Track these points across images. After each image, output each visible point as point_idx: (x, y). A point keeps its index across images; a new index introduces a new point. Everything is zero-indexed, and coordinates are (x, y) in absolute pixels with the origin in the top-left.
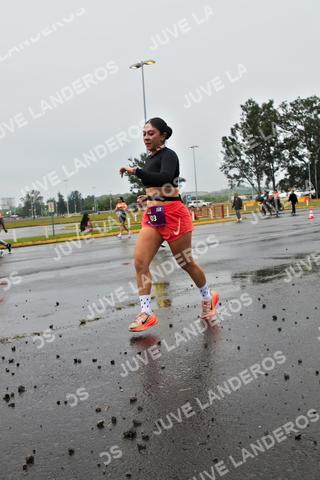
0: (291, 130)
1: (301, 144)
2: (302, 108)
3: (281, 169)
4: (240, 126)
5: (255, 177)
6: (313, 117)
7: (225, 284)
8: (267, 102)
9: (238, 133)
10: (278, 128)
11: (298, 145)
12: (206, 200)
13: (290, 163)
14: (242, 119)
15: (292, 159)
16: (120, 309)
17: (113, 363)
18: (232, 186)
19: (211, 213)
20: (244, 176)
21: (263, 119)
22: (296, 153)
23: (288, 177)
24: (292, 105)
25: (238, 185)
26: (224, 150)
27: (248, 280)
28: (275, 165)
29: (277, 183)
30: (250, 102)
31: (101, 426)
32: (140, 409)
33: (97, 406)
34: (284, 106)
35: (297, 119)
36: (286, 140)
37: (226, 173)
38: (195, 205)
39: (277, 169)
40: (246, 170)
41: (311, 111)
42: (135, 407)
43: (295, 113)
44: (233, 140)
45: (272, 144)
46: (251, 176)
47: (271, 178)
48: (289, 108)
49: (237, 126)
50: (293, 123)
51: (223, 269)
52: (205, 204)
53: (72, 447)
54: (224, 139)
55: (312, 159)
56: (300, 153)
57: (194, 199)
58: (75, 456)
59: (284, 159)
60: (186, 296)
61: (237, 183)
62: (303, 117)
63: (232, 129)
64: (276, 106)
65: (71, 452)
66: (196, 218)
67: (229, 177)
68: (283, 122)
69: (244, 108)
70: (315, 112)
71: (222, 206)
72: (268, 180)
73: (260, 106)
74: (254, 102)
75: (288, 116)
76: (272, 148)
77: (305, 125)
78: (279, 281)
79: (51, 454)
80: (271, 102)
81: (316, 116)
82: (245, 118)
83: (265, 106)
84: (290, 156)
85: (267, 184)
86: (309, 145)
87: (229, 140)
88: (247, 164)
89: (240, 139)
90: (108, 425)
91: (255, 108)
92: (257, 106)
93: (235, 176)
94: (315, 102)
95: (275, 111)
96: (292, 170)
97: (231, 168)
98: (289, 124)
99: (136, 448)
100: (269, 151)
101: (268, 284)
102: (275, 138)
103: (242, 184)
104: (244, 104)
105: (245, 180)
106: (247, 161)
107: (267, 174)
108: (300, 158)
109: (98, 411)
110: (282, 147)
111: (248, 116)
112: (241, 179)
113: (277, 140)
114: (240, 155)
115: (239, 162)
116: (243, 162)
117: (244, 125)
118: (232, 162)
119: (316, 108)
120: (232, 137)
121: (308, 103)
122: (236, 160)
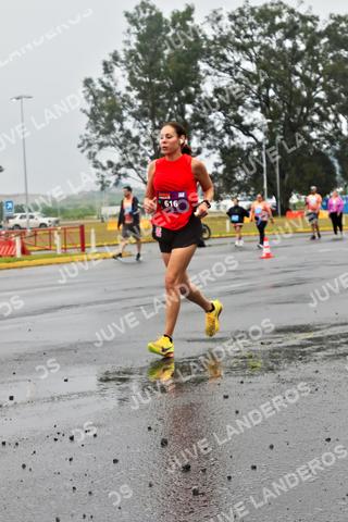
0: (229, 70)
1: (248, 101)
2: (252, 26)
3: (205, 151)
4: (122, 56)
6: (274, 46)
7: (83, 394)
8: (182, 9)
11: (240, 102)
12: (47, 212)
13: (226, 139)
14: (128, 43)
15: (230, 133)
18: (104, 185)
19: (58, 240)
20: (130, 165)
22: (238, 120)
23: (220, 170)
24: (232, 17)
25: (117, 184)
26: (88, 107)
27: (134, 386)
28: (195, 143)
30: (144, 5)
34: (215, 19)
35: (242, 48)
36: (218, 91)
37: (92, 156)
38: (22, 223)
39: (199, 152)
40: (134, 153)
41: (273, 29)
43: (238, 36)
44: (107, 87)
45: (189, 99)
46: (144, 164)
48: (226, 24)
49: (115, 57)
50: (234, 56)
51: (80, 362)
52: (45, 220)
54: (88, 83)
55: (270, 134)
56: (247, 121)
57: (19, 209)
59: (214, 131)
61: (113, 179)
62: (252, 44)
63: (105, 64)
66: (24, 251)
67: (97, 165)
68: (213, 51)
69: (133, 22)
70: (279, 35)
71: (82, 227)
73: (167, 16)
74: (152, 8)
75: (224, 41)
76: (189, 108)
77: (258, 62)
80: (190, 11)
81: (280, 43)
82: (134, 39)
83: (176, 16)
84: (226, 126)
86: (265, 105)
87: (99, 87)
88: (137, 140)
91: (157, 19)
92: (159, 15)
93: (110, 164)
94: (279, 13)
96: (231, 156)
97: (102, 145)
98: (224, 58)
100: (182, 112)
102: (197, 86)
103: (124, 181)
104: (132, 10)
105: (131, 172)
106: (135, 133)
108: (247, 130)
110: (209, 105)
111: (140, 37)
112: (122, 170)
113: (198, 91)
114: (121, 120)
115: (118, 133)
116: (128, 134)
117: (131, 54)
118: (104, 133)
119: (282, 25)
120: (105, 80)
121: (265, 15)
122: (112, 129)
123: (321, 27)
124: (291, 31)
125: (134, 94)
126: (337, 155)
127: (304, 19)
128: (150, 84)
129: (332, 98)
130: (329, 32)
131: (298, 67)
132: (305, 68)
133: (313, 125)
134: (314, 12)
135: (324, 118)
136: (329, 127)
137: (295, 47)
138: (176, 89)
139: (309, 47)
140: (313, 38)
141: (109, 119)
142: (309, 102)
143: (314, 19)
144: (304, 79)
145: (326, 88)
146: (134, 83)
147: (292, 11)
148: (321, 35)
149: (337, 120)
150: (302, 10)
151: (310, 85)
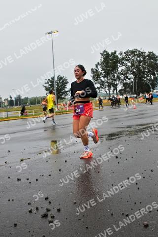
0: (125, 65)
1: (129, 72)
2: (130, 55)
3: (120, 84)
4: (100, 63)
5: (107, 88)
8: (113, 52)
9: (99, 67)
10: (119, 64)
11: (128, 73)
13: (124, 81)
15: (125, 80)
16: (40, 153)
17: (37, 180)
20: (102, 88)
21: (111, 60)
22: (127, 77)
23: (123, 88)
24: (125, 53)
25: (99, 92)
26: (92, 75)
27: (104, 139)
28: (117, 82)
29: (118, 91)
30: (105, 51)
31: (30, 212)
32: (50, 203)
33: (29, 202)
34: (121, 54)
35: (128, 60)
36: (122, 70)
39: (118, 84)
40: (103, 85)
41: (134, 56)
42: (47, 202)
43: (127, 57)
44: (97, 70)
45: (116, 72)
46: (105, 87)
47: (115, 89)
48: (124, 55)
49: (98, 63)
50: (126, 62)
53: (16, 223)
54: (92, 69)
55: (135, 80)
56: (129, 77)
58: (18, 227)
59: (121, 79)
60: (73, 147)
62: (130, 59)
63: (96, 65)
64: (117, 54)
65: (15, 225)
68: (121, 61)
69: (102, 55)
70: (136, 57)
72: (114, 90)
73: (110, 54)
74: (107, 51)
75: (123, 59)
76: (115, 74)
77: (131, 63)
78: (119, 139)
79: (5, 226)
80: (115, 52)
81: (136, 59)
82: (102, 59)
83: (112, 53)
84: (124, 78)
85: (113, 92)
86: (133, 73)
88: (104, 82)
89: (100, 69)
90: (34, 211)
91: (107, 55)
92: (108, 53)
93: (98, 88)
94: (136, 52)
95: (117, 56)
96: (125, 85)
97: (96, 83)
98: (124, 62)
99: (48, 222)
101: (114, 141)
102: (117, 69)
103: (101, 92)
104: (102, 53)
105: (102, 89)
106: (103, 80)
107: (113, 87)
108: (129, 79)
109: (29, 204)
110: (120, 74)
111: (104, 58)
112: (100, 89)
113: (118, 70)
114: (100, 78)
115: (99, 81)
116: (102, 81)
117: (102, 63)
118: (96, 81)
119: (137, 55)
120: (96, 69)
121: (133, 52)
122: (98, 80)
123: (146, 55)
124: (139, 56)
125: (103, 72)
126: (151, 84)
127: (142, 53)
128: (106, 69)
129: (149, 71)
130: (148, 56)
131: (141, 64)
132: (143, 64)
133: (145, 77)
134: (145, 51)
135: (147, 76)
136: (149, 78)
137: (140, 59)
138: (112, 70)
139: (143, 59)
140: (144, 57)
141: (97, 77)
142: (144, 72)
143: (144, 53)
144: (142, 67)
145: (148, 69)
146: (103, 69)
147: (139, 51)
148: (146, 56)
149: (150, 76)
150: (142, 51)
151: (144, 68)
